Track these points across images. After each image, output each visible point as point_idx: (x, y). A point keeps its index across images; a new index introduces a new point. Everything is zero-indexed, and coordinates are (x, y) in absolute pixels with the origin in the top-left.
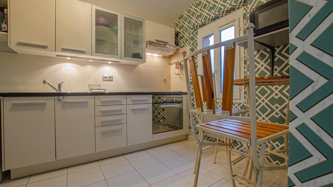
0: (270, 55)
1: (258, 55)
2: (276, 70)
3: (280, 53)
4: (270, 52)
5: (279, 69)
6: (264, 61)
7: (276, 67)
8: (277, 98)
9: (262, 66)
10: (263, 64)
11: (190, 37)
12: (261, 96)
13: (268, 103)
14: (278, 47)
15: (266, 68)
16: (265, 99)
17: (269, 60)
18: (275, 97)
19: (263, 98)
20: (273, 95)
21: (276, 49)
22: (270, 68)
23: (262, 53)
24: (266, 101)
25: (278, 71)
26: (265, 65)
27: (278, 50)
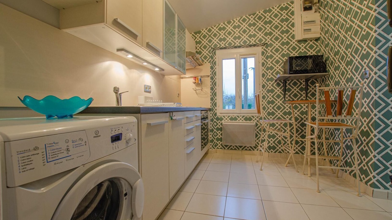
0: (284, 84)
1: (275, 84)
2: (287, 94)
3: (289, 84)
4: (284, 83)
5: (289, 94)
6: (279, 88)
7: (287, 92)
8: (287, 111)
9: (278, 91)
10: (279, 90)
11: (210, 55)
12: (278, 111)
13: (282, 115)
14: (288, 81)
15: (280, 92)
16: (280, 113)
17: (283, 88)
18: (286, 111)
19: (279, 112)
20: (285, 110)
21: (287, 81)
22: (283, 93)
23: (278, 82)
24: (281, 114)
25: (288, 95)
26: (280, 90)
27: (288, 82)
